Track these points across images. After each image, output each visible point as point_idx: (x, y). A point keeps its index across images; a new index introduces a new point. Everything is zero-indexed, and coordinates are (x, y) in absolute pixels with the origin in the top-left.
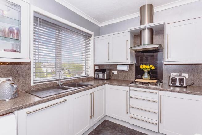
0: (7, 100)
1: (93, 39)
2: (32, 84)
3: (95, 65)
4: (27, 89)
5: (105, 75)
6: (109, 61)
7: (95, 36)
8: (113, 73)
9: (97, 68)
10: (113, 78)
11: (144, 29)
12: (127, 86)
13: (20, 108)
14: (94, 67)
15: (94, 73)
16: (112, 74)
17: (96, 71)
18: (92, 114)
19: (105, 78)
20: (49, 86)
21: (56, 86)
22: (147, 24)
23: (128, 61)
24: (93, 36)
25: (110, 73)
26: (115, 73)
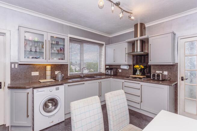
0: (60, 80)
1: (104, 47)
2: (69, 75)
3: (106, 65)
4: (66, 77)
5: (112, 72)
6: (114, 63)
7: (105, 45)
8: (119, 71)
9: (108, 67)
10: (118, 74)
11: (137, 41)
12: (123, 79)
13: (65, 83)
14: (106, 67)
15: (105, 71)
16: (117, 72)
17: (106, 69)
18: (100, 95)
19: (112, 74)
20: (77, 77)
21: (80, 77)
22: (139, 37)
23: (126, 62)
24: (104, 45)
25: (116, 71)
26: (120, 71)
